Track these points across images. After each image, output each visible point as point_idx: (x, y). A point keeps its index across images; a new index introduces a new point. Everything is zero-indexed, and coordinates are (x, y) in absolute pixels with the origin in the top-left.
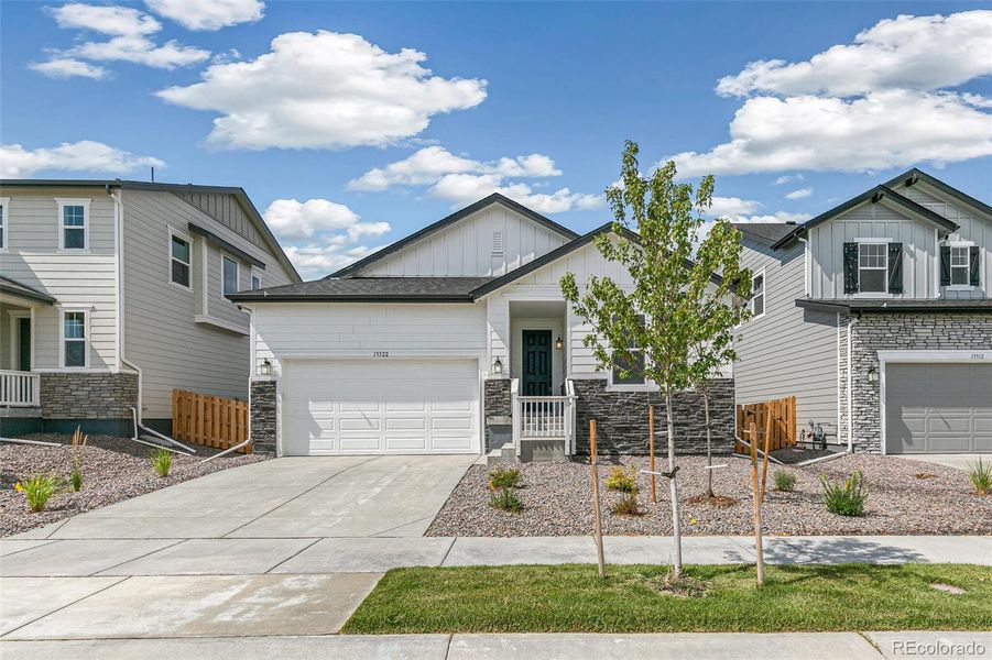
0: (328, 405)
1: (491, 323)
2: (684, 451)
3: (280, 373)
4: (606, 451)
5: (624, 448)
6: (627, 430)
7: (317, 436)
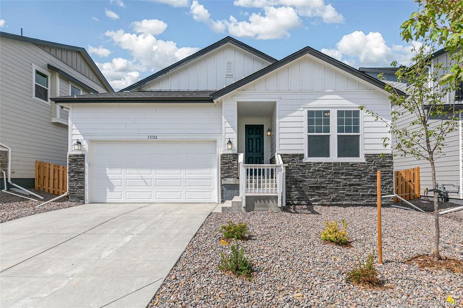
0: (118, 171)
1: (225, 117)
2: (357, 203)
3: (87, 149)
4: (303, 202)
5: (316, 201)
6: (318, 188)
7: (112, 190)
